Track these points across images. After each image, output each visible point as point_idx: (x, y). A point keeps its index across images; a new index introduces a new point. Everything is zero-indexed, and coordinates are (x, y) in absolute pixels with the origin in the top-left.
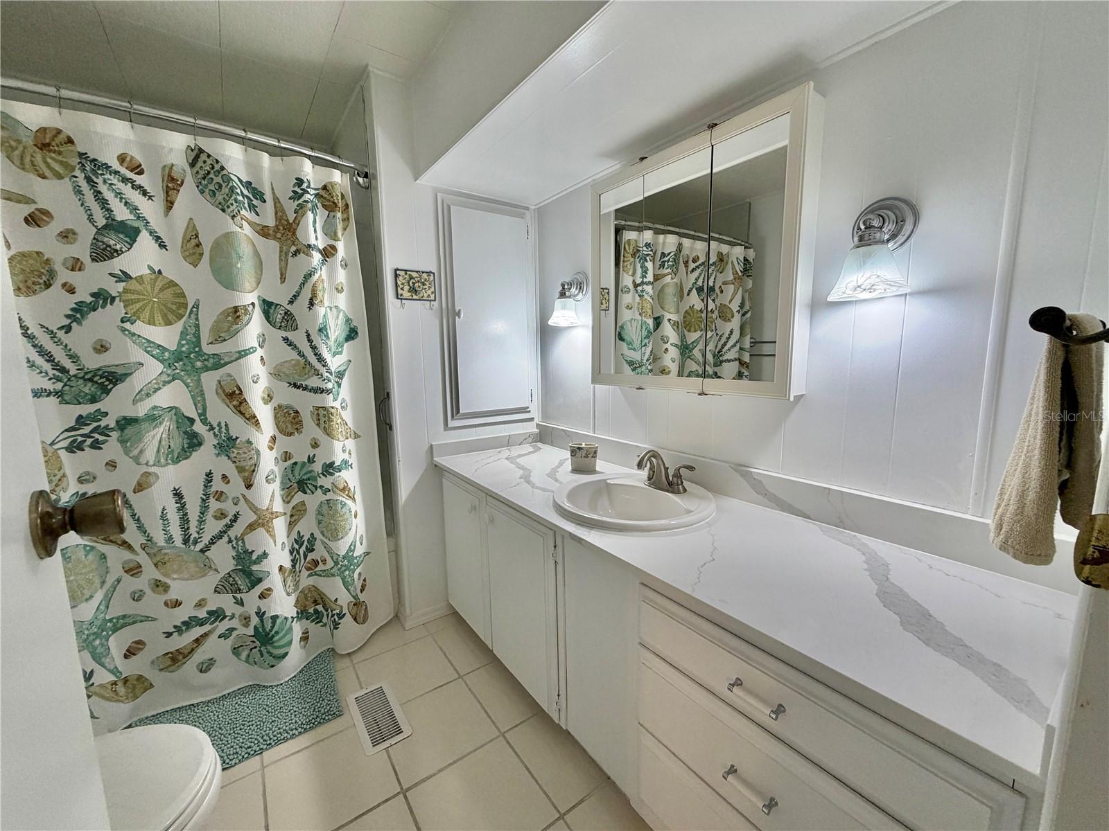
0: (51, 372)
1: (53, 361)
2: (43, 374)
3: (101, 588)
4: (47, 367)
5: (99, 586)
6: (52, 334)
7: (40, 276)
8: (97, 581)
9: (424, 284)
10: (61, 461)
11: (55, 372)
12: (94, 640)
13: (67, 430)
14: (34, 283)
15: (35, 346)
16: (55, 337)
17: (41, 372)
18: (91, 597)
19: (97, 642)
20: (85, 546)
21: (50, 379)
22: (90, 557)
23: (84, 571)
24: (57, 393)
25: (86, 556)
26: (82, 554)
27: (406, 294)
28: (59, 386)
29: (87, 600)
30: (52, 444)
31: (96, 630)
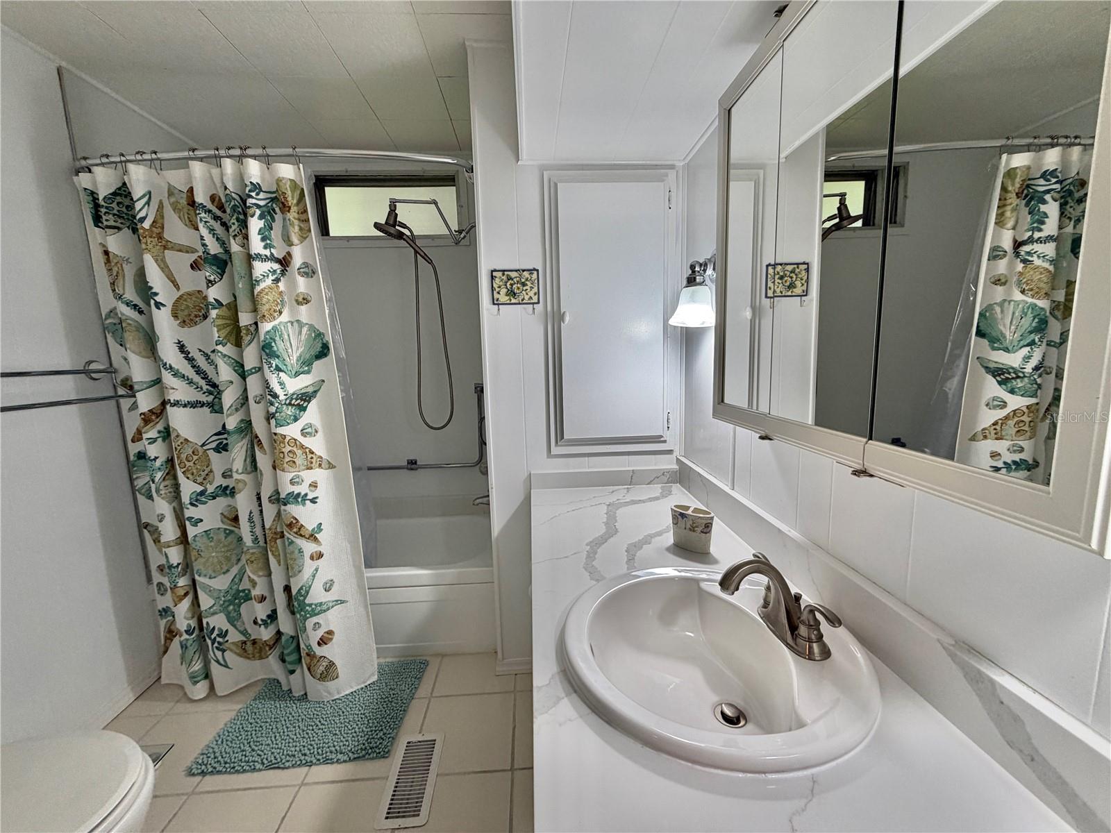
0: (205, 387)
1: (207, 378)
2: (199, 389)
3: (237, 564)
4: (202, 383)
5: (235, 562)
6: (207, 357)
7: (200, 311)
8: (234, 559)
9: (524, 284)
10: (209, 459)
11: (208, 387)
12: (228, 606)
13: (216, 434)
14: (196, 316)
15: (193, 367)
16: (209, 359)
17: (198, 388)
18: (228, 571)
19: (231, 607)
20: (226, 529)
21: (204, 393)
22: (229, 539)
23: (223, 550)
24: (209, 404)
25: (226, 537)
26: (222, 536)
27: (503, 298)
28: (210, 398)
29: (224, 573)
30: (203, 445)
31: (230, 598)
